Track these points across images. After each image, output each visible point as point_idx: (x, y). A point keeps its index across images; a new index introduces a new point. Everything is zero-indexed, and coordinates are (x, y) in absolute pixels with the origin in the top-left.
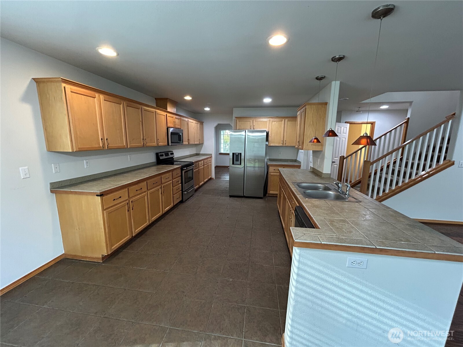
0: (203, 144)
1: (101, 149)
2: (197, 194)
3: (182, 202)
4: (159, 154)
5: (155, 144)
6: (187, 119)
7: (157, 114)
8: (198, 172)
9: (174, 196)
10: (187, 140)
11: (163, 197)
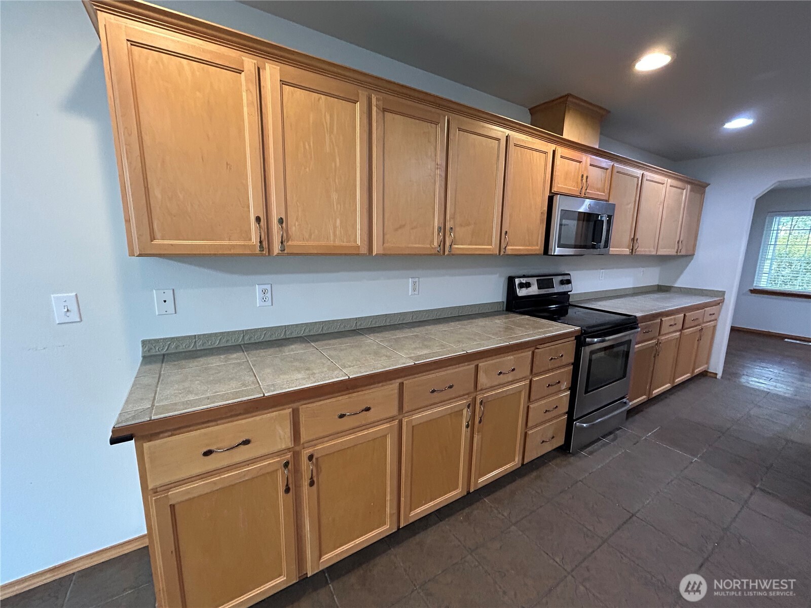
0: (694, 255)
1: (256, 255)
2: (632, 429)
3: (564, 450)
4: (517, 281)
5: (492, 247)
6: (638, 172)
7: (516, 145)
8: (655, 352)
9: (530, 432)
10: (626, 239)
11: (476, 436)
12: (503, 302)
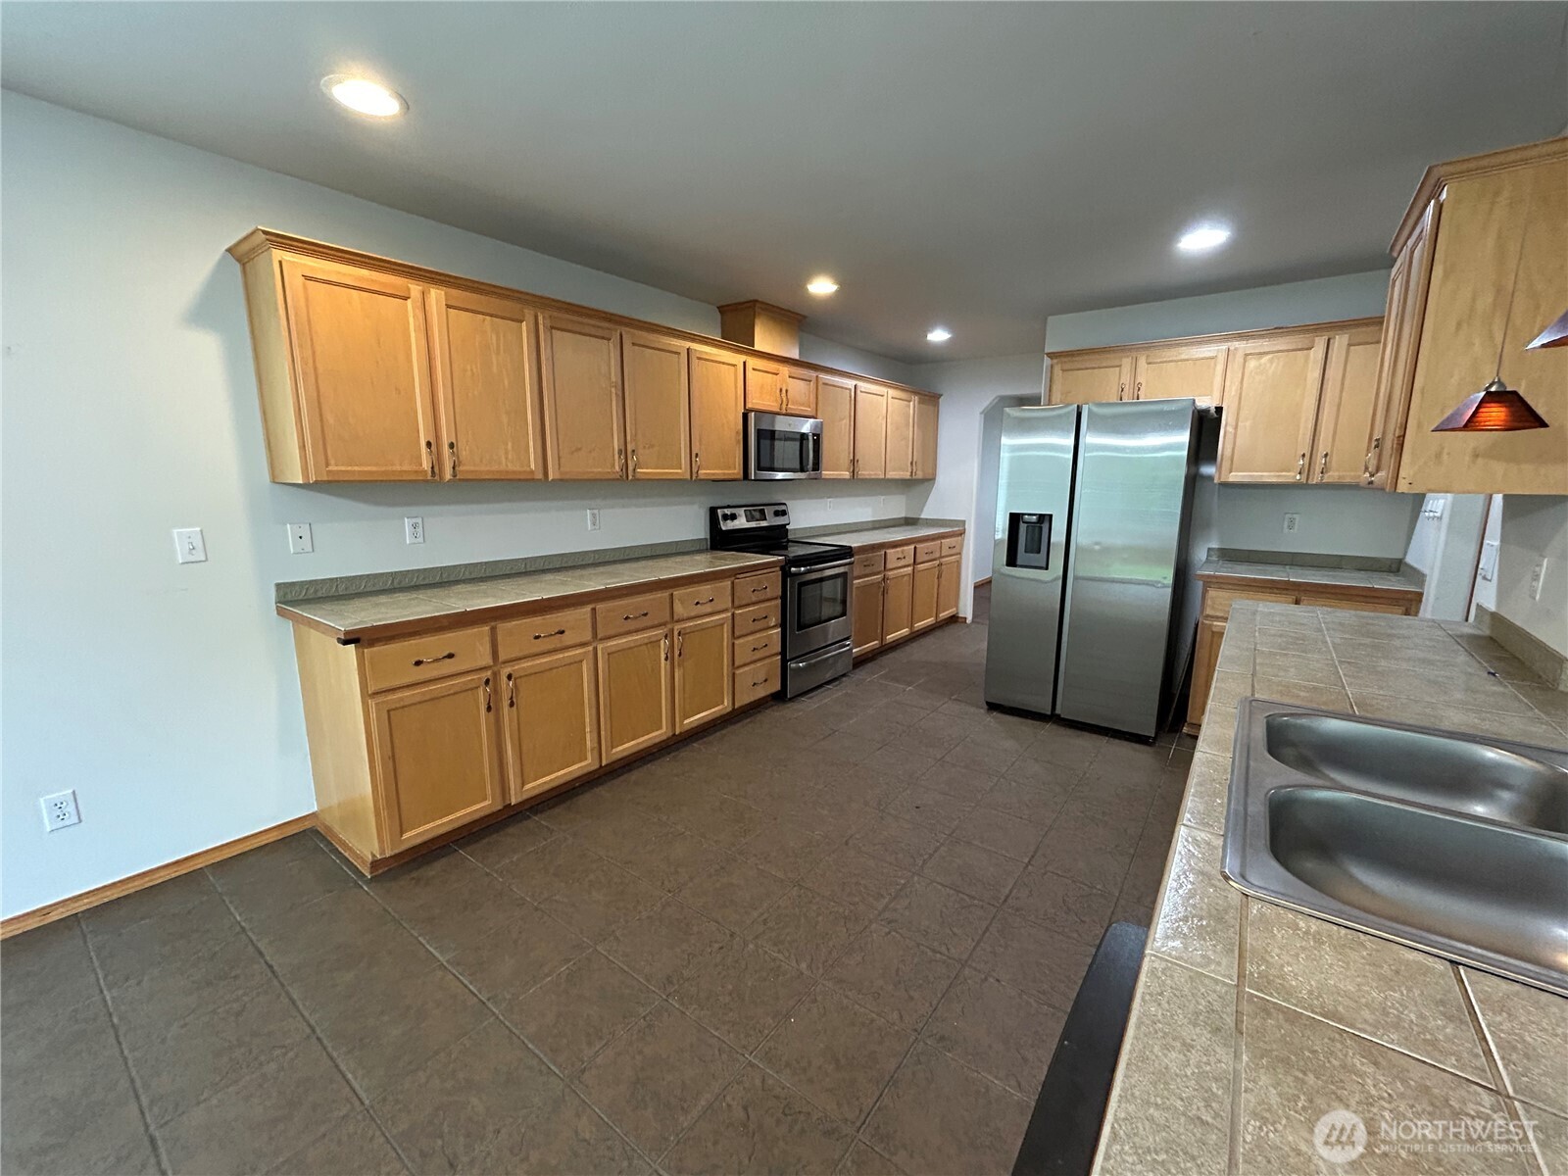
0: (934, 479)
1: (427, 481)
2: (861, 674)
3: (779, 697)
4: (720, 512)
5: (682, 472)
6: (850, 383)
7: (699, 358)
8: (883, 588)
9: (738, 672)
10: (845, 458)
11: (676, 670)
12: (706, 539)
